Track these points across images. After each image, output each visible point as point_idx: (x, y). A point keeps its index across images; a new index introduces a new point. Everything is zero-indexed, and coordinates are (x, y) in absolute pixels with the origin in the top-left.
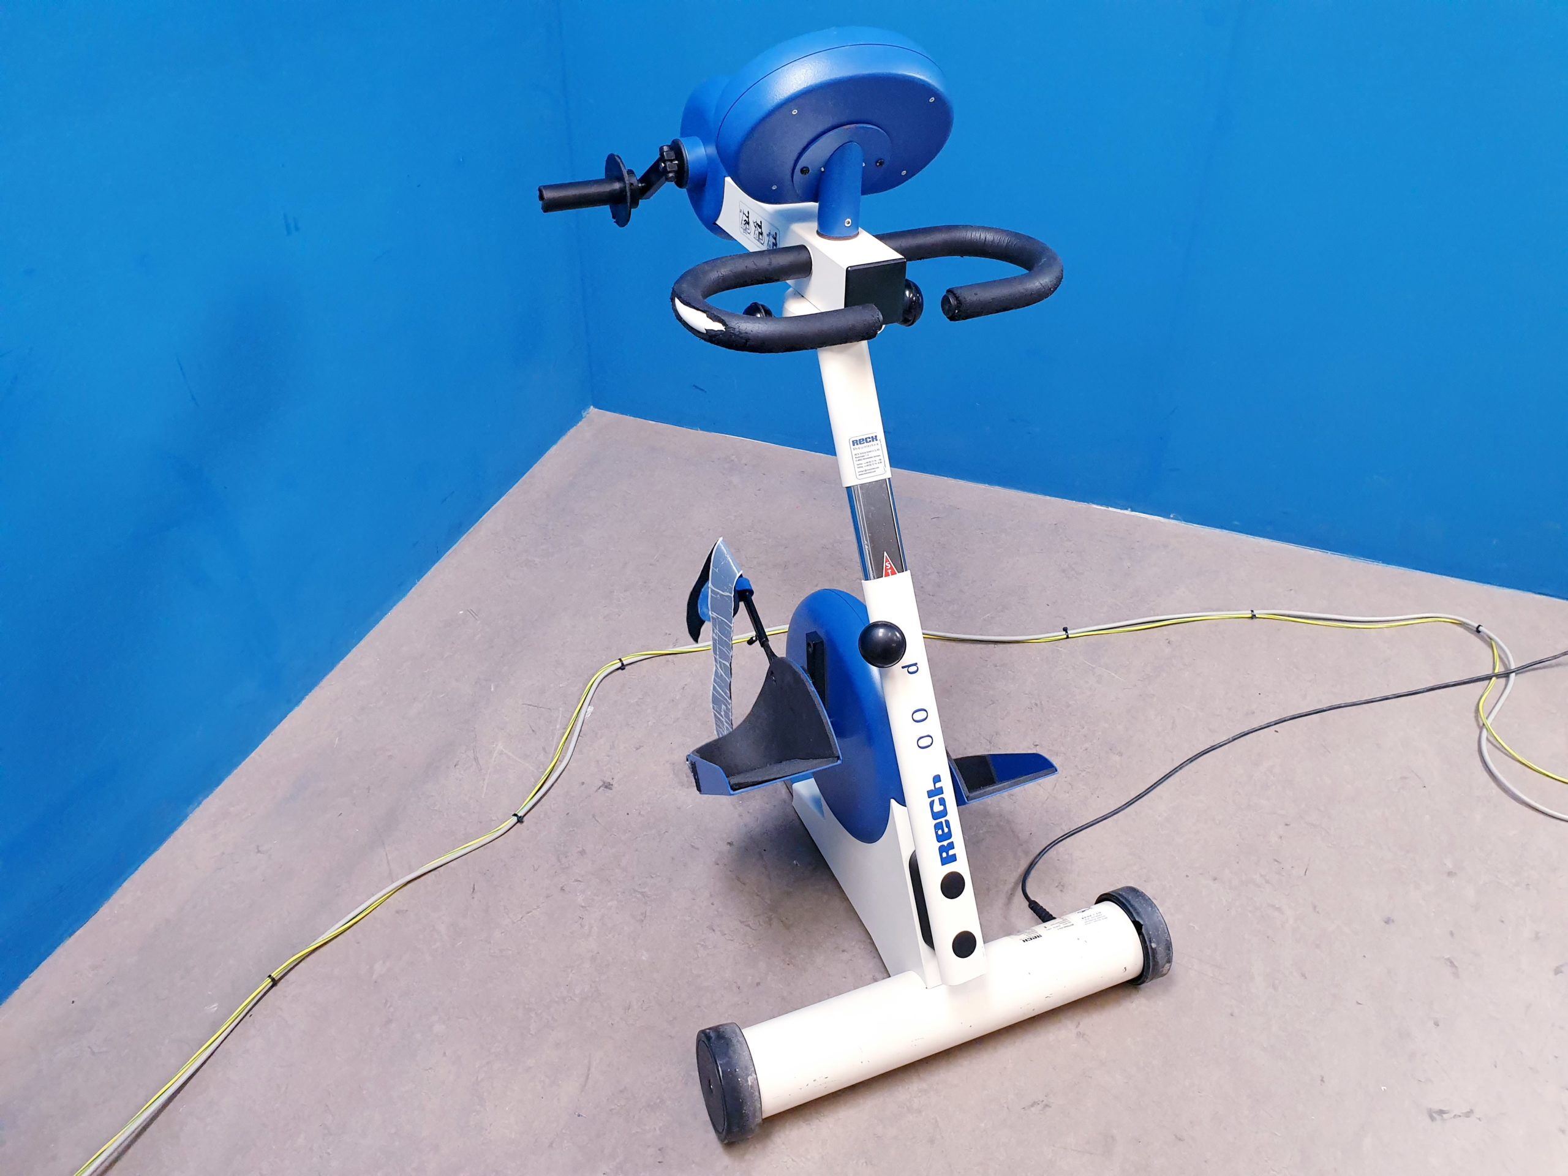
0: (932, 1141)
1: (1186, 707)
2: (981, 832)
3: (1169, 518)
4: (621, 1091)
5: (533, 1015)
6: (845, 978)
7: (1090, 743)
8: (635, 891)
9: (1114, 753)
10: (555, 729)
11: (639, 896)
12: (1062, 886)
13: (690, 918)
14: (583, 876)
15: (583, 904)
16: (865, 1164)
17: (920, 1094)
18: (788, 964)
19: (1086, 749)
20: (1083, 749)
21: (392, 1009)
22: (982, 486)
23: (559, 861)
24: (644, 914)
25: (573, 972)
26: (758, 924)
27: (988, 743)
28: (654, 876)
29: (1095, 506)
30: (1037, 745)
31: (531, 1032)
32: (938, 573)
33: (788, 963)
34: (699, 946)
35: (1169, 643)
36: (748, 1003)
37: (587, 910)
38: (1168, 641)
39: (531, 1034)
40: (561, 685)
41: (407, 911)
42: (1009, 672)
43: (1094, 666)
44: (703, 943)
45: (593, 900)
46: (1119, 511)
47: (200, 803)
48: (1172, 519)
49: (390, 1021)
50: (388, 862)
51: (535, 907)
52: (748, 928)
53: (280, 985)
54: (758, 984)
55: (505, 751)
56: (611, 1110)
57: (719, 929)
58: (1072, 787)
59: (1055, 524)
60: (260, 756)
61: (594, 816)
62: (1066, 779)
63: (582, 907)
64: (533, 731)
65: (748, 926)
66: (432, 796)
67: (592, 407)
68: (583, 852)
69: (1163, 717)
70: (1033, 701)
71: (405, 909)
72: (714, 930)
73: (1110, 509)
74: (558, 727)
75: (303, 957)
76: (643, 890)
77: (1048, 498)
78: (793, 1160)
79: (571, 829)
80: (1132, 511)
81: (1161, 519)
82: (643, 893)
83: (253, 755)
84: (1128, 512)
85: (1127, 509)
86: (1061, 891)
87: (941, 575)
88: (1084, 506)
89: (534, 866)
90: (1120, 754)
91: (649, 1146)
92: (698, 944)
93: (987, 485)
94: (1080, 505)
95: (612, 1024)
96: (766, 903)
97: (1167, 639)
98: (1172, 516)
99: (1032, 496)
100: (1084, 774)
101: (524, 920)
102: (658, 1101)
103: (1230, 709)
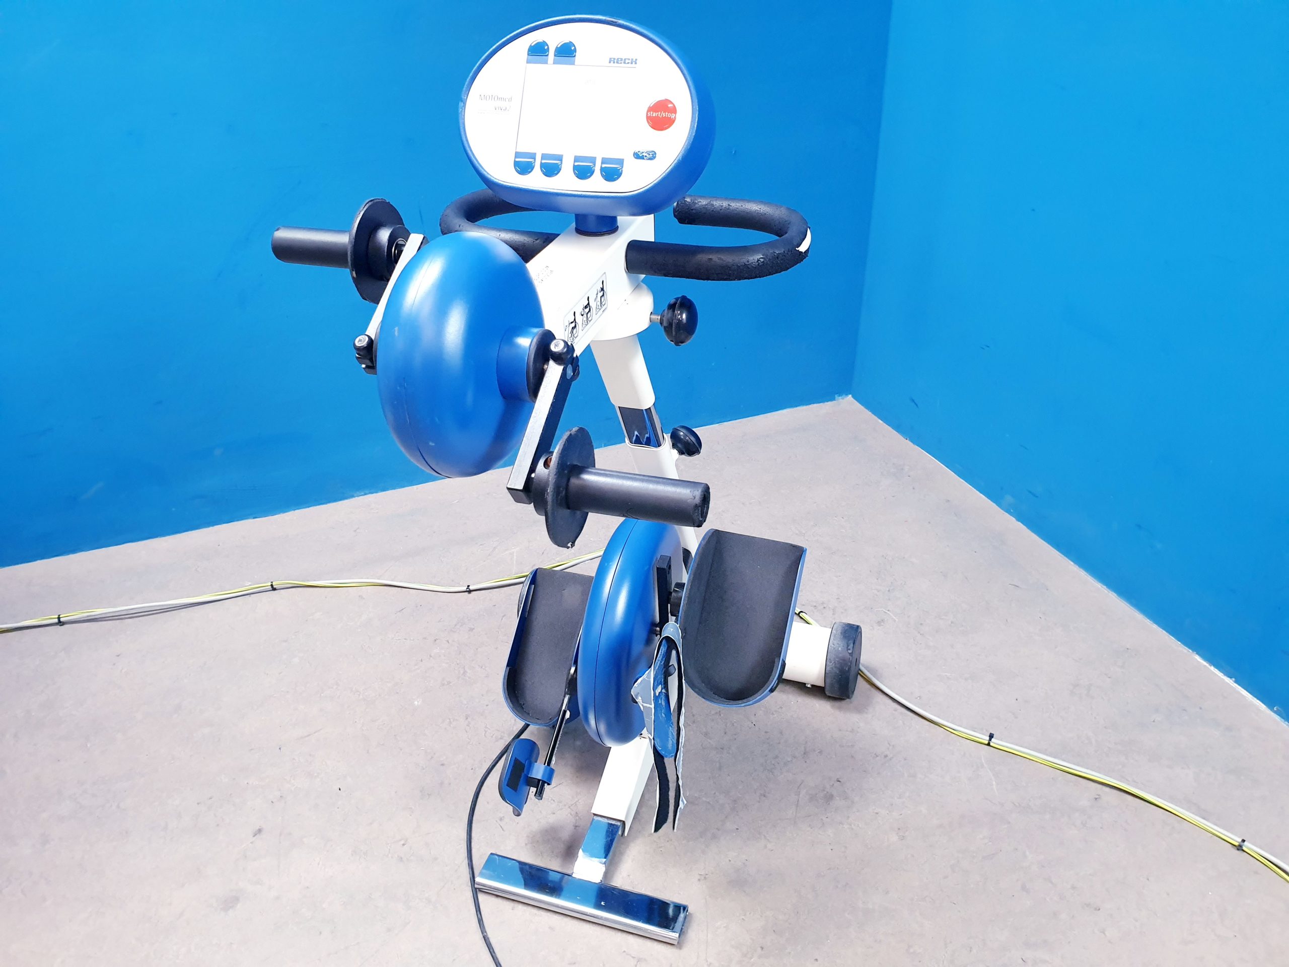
0: (389, 930)
1: (1028, 853)
2: (704, 799)
3: (1272, 709)
4: (310, 755)
5: (335, 687)
6: (488, 803)
7: (888, 812)
8: (464, 668)
9: (897, 833)
10: (554, 559)
11: (462, 672)
12: (705, 878)
13: (466, 703)
14: (453, 641)
15: (432, 655)
16: (342, 903)
17: (424, 900)
18: (472, 769)
19: (877, 813)
20: (875, 812)
21: (293, 637)
22: (1099, 586)
23: (456, 625)
24: (449, 683)
25: (380, 683)
26: (492, 735)
27: (802, 753)
28: (483, 667)
29: (1198, 658)
30: (839, 781)
31: (322, 695)
32: (952, 622)
33: (474, 768)
34: (448, 720)
35: (1096, 799)
36: (423, 769)
37: (429, 659)
38: (1097, 797)
39: (320, 695)
40: (591, 539)
41: (364, 599)
42: (901, 722)
43: (985, 764)
44: (452, 720)
45: (440, 656)
46: (1221, 675)
47: (365, 494)
48: (1275, 712)
49: (286, 641)
50: (387, 570)
51: (412, 639)
52: (484, 732)
53: (276, 591)
54: (443, 765)
55: (515, 554)
56: (294, 759)
57: (470, 720)
58: (821, 827)
59: (1128, 649)
60: (417, 489)
61: (503, 616)
62: (824, 819)
63: (431, 656)
64: (543, 553)
65: (486, 732)
66: (450, 552)
67: (850, 396)
68: (471, 630)
69: (990, 843)
70: (887, 753)
71: (364, 597)
72: (467, 719)
73: (1212, 668)
74: (558, 559)
75: (298, 585)
76: (468, 671)
77: (1155, 626)
78: (319, 864)
79: (485, 614)
80: (1236, 682)
81: (1263, 707)
82: (465, 672)
83: (415, 487)
84: (1230, 681)
85: (1231, 678)
86: (699, 880)
87: (952, 625)
88: (1186, 651)
89: (441, 619)
90: (903, 838)
91: (280, 790)
92: (450, 719)
93: (1105, 587)
94: (1181, 649)
95: (356, 722)
96: (513, 727)
97: (1099, 795)
98: (1275, 709)
99: (1139, 616)
100: (846, 826)
101: (398, 641)
102: (315, 774)
103: (1073, 888)
